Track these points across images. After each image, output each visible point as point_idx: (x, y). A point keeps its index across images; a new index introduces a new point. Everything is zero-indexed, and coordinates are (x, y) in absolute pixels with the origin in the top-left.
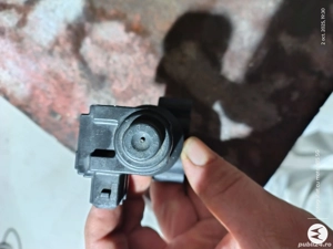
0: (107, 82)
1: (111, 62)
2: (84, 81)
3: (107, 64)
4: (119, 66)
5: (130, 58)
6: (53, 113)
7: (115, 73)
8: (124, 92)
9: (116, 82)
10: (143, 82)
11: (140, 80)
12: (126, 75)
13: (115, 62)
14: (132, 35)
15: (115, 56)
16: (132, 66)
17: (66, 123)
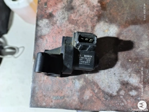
0: (72, 11)
1: (81, 6)
2: (66, 3)
3: (79, 6)
4: (82, 10)
5: (89, 11)
6: (46, 4)
7: (78, 11)
8: (73, 20)
9: (75, 14)
10: (83, 23)
11: (83, 22)
12: (81, 15)
13: (82, 7)
14: (99, 4)
15: (85, 6)
16: (86, 14)
17: (45, 10)
